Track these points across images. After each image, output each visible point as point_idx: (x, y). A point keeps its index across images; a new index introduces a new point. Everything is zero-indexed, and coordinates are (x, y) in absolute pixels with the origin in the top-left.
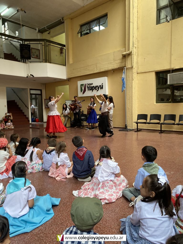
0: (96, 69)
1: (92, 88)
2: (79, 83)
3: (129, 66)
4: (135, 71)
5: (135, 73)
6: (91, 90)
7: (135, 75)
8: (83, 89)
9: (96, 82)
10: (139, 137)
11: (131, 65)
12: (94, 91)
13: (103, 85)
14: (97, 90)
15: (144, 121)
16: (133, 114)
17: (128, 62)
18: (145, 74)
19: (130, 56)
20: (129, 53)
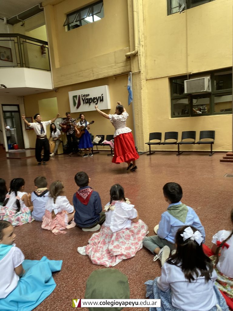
0: (92, 75)
1: (89, 101)
2: (71, 94)
3: (135, 70)
4: (144, 77)
5: (144, 79)
6: (88, 103)
7: (143, 82)
8: (77, 102)
9: (94, 92)
10: (153, 162)
11: (138, 69)
12: (92, 104)
13: (103, 97)
14: (96, 103)
15: (157, 141)
16: (144, 133)
17: (134, 66)
18: (156, 81)
19: (136, 58)
20: (134, 53)
